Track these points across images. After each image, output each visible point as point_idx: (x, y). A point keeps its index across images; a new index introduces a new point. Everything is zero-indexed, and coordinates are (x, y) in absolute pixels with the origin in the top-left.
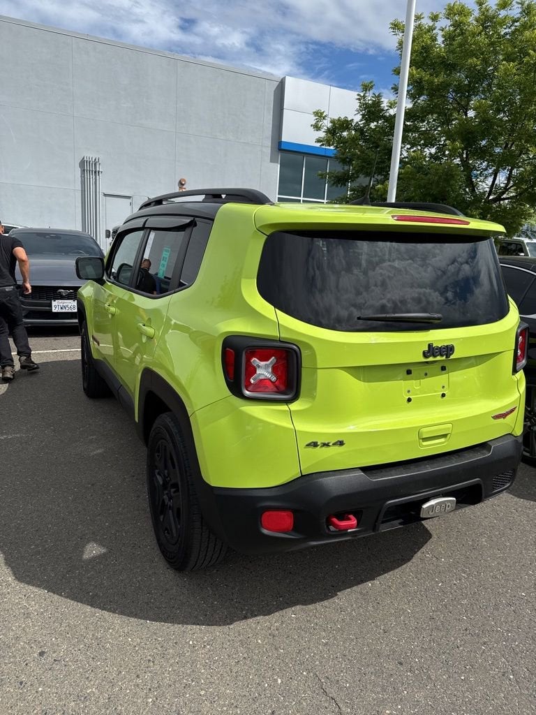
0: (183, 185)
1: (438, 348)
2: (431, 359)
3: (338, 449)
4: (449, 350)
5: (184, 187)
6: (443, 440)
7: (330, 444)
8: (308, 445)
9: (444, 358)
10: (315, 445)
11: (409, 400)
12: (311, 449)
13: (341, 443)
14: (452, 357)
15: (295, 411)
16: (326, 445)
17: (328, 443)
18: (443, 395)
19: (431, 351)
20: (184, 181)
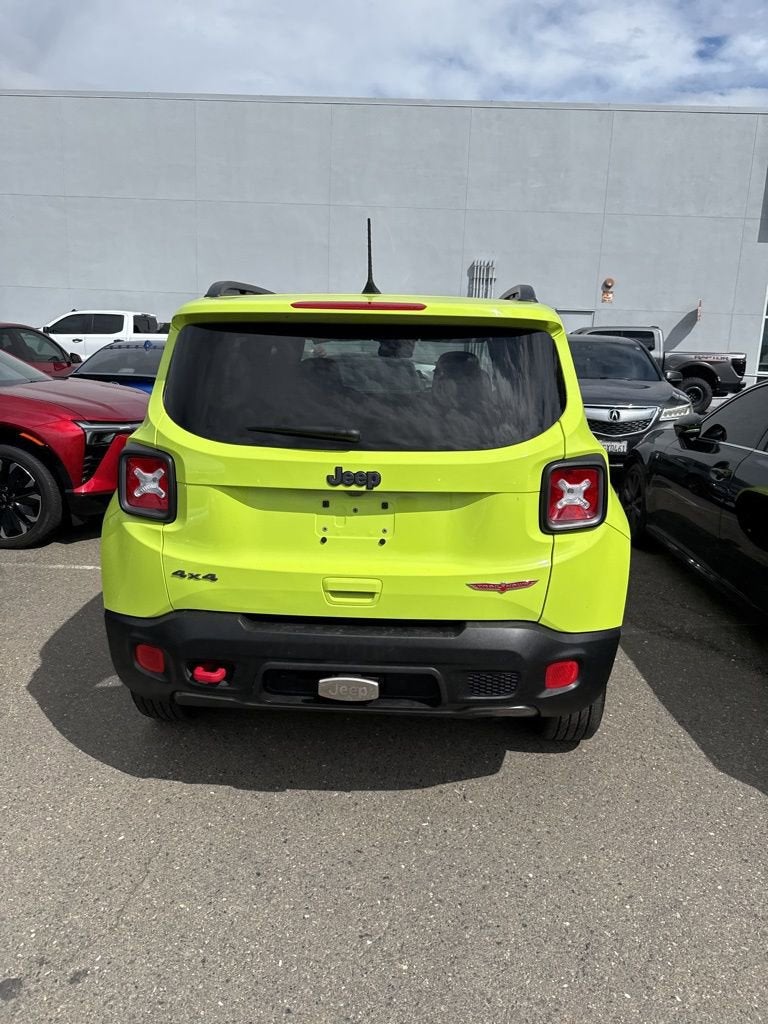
0: (610, 287)
1: (348, 474)
2: (341, 487)
3: (207, 584)
4: (372, 479)
5: (611, 290)
6: (369, 600)
7: (200, 577)
8: (175, 574)
9: (364, 488)
10: (180, 574)
11: (324, 540)
12: (177, 579)
13: (212, 578)
14: (375, 489)
15: (168, 533)
16: (192, 576)
17: (198, 575)
18: (382, 542)
19: (340, 476)
20: (611, 281)
